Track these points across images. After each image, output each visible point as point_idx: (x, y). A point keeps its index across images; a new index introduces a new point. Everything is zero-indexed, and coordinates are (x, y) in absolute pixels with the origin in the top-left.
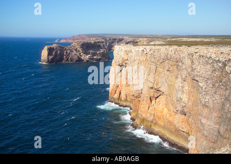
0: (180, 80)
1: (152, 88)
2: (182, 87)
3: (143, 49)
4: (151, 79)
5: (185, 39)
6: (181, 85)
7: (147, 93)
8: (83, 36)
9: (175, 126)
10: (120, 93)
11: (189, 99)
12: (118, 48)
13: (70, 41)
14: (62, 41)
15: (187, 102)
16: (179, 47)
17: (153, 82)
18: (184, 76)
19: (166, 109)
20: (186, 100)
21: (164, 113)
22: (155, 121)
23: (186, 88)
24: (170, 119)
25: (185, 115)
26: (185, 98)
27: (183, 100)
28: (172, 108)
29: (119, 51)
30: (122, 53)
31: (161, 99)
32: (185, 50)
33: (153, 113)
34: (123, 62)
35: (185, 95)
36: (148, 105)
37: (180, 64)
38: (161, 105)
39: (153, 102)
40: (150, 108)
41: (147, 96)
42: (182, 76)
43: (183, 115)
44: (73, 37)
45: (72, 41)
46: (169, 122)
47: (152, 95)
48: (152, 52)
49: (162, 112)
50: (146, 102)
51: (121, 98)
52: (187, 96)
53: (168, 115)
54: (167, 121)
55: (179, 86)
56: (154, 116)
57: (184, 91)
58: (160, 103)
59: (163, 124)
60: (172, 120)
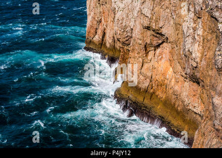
0: (191, 14)
1: (148, 28)
2: (195, 29)
4: (147, 11)
6: (192, 25)
7: (140, 37)
9: (183, 102)
10: (104, 34)
11: (202, 54)
15: (198, 60)
17: (150, 16)
18: (198, 8)
19: (171, 69)
20: (199, 55)
21: (168, 77)
22: (152, 91)
23: (200, 32)
24: (176, 88)
25: (198, 83)
26: (196, 51)
27: (194, 55)
28: (179, 68)
31: (165, 50)
33: (149, 74)
35: (197, 45)
36: (141, 60)
38: (163, 61)
39: (151, 54)
40: (146, 66)
41: (140, 42)
42: (195, 8)
43: (195, 84)
46: (174, 93)
47: (148, 42)
49: (164, 74)
50: (138, 53)
51: (105, 43)
52: (201, 48)
53: (173, 80)
54: (171, 91)
55: (188, 27)
56: (151, 81)
57: (196, 37)
58: (162, 57)
59: (164, 97)
60: (179, 90)
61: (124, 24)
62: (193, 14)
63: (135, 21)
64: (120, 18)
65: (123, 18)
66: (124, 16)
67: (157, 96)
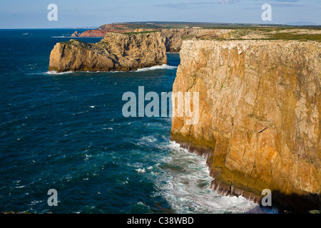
0: (303, 101)
1: (251, 116)
2: (309, 113)
3: (235, 45)
4: (250, 99)
5: (303, 32)
6: (305, 109)
7: (242, 124)
8: (120, 26)
9: (292, 183)
10: (191, 126)
11: (320, 135)
12: (188, 45)
13: (97, 35)
14: (82, 35)
15: (315, 141)
16: (301, 43)
17: (253, 104)
18: (311, 94)
19: (276, 154)
20: (315, 136)
21: (272, 161)
22: (256, 176)
23: (316, 115)
24: (284, 170)
26: (312, 133)
27: (310, 137)
29: (190, 50)
30: (196, 54)
32: (313, 48)
33: (252, 160)
34: (198, 69)
35: (313, 127)
36: (243, 146)
37: (304, 72)
38: (267, 146)
40: (248, 152)
41: (243, 129)
42: (307, 95)
44: (103, 27)
45: (101, 34)
46: (282, 176)
47: (251, 129)
48: (252, 51)
49: (268, 159)
51: (193, 135)
52: (317, 129)
53: (280, 164)
54: (277, 175)
55: (301, 112)
56: (254, 167)
57: (312, 120)
58: (265, 143)
59: (270, 180)
60: (286, 173)
61: (223, 114)
62: (305, 100)
63: (236, 110)
64: (219, 108)
65: (222, 108)
66: (224, 106)
67: (262, 180)
